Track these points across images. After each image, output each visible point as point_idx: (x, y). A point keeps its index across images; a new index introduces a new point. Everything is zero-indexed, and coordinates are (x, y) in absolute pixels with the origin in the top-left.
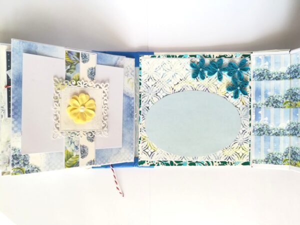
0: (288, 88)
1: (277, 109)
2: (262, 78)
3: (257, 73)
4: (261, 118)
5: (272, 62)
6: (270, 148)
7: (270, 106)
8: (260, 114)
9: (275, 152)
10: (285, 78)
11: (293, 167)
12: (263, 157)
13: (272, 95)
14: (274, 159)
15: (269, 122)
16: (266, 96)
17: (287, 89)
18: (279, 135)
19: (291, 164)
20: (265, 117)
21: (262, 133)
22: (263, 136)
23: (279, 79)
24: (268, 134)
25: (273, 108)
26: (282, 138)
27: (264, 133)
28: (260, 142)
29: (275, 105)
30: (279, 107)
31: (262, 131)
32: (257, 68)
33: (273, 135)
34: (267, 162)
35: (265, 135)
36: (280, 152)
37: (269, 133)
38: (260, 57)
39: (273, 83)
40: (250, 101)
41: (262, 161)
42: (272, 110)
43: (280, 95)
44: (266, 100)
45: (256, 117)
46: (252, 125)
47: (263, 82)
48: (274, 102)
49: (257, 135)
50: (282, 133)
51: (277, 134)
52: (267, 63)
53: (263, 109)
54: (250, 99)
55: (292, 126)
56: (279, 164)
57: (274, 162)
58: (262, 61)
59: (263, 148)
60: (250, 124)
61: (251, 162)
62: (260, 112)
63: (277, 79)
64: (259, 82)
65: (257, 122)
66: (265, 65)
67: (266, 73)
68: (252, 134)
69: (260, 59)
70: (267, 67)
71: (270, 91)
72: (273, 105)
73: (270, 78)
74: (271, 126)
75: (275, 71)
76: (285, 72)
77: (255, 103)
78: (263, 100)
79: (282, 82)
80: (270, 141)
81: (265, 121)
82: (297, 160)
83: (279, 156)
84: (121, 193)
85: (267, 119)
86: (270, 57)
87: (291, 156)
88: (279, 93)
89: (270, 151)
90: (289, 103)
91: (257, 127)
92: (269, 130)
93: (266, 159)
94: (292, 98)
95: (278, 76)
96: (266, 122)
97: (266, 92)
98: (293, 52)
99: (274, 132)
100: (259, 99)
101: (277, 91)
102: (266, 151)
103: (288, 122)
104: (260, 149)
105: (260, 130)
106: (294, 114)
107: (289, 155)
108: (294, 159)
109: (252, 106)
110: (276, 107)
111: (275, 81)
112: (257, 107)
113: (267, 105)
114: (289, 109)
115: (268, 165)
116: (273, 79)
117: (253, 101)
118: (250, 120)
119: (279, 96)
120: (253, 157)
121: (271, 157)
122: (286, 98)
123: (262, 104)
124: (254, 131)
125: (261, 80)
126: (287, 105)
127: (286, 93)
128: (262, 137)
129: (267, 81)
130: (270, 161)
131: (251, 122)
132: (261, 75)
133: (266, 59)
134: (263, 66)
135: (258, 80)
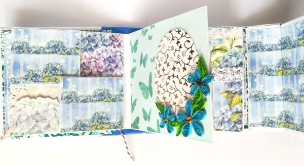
0: (280, 58)
1: (271, 77)
2: (256, 49)
3: (252, 45)
4: (257, 85)
5: (265, 35)
6: (265, 112)
7: (264, 75)
8: (256, 82)
9: (271, 115)
10: (277, 49)
11: (287, 129)
12: (260, 121)
13: (266, 64)
14: (270, 123)
15: (264, 88)
16: (260, 65)
18: (273, 100)
19: (285, 126)
20: (260, 85)
21: (258, 99)
22: (259, 101)
23: (271, 50)
24: (263, 100)
26: (276, 103)
27: (260, 99)
28: (256, 107)
29: (268, 73)
30: (273, 75)
31: (258, 97)
32: (251, 40)
33: (268, 100)
34: (263, 125)
35: (261, 101)
36: (274, 116)
37: (265, 99)
38: (254, 31)
39: (267, 54)
40: (247, 70)
41: (259, 124)
42: (267, 77)
43: (273, 64)
44: (261, 69)
45: (252, 84)
46: (249, 92)
47: (257, 53)
48: (268, 71)
49: (254, 100)
50: (276, 98)
51: (271, 100)
52: (260, 36)
53: (258, 77)
54: (246, 68)
55: (285, 92)
56: (274, 127)
57: (270, 125)
58: (256, 34)
59: (259, 112)
60: (247, 91)
61: (249, 125)
62: (255, 80)
64: (254, 53)
65: (253, 89)
66: (258, 38)
67: (259, 45)
68: (249, 100)
69: (254, 33)
70: (260, 40)
71: (264, 61)
72: (266, 73)
73: (263, 49)
74: (266, 92)
75: (268, 43)
76: (277, 43)
77: (251, 72)
78: (258, 69)
79: (274, 53)
80: (265, 106)
81: (260, 87)
82: (289, 123)
83: (274, 120)
84: (131, 158)
85: (262, 86)
86: (263, 31)
87: (285, 120)
89: (265, 115)
90: (281, 71)
91: (253, 94)
92: (265, 96)
93: (263, 122)
94: (283, 67)
95: (270, 47)
96: (261, 89)
97: (260, 62)
98: (283, 25)
99: (268, 97)
100: (254, 68)
101: (270, 61)
102: (262, 115)
103: (281, 88)
104: (256, 114)
105: (256, 96)
106: (285, 81)
107: (284, 118)
108: (287, 122)
109: (248, 75)
110: (269, 75)
111: (268, 52)
112: (253, 76)
113: (262, 74)
114: (281, 77)
115: (264, 127)
116: (266, 50)
117: (249, 71)
118: (247, 87)
119: (272, 66)
120: (251, 121)
121: (267, 120)
122: (279, 67)
123: (257, 73)
124: (250, 97)
125: (255, 51)
126: (280, 73)
127: (278, 62)
128: (259, 103)
129: (261, 52)
130: (266, 124)
131: (248, 89)
132: (255, 47)
133: (260, 32)
134: (257, 38)
135: (252, 52)
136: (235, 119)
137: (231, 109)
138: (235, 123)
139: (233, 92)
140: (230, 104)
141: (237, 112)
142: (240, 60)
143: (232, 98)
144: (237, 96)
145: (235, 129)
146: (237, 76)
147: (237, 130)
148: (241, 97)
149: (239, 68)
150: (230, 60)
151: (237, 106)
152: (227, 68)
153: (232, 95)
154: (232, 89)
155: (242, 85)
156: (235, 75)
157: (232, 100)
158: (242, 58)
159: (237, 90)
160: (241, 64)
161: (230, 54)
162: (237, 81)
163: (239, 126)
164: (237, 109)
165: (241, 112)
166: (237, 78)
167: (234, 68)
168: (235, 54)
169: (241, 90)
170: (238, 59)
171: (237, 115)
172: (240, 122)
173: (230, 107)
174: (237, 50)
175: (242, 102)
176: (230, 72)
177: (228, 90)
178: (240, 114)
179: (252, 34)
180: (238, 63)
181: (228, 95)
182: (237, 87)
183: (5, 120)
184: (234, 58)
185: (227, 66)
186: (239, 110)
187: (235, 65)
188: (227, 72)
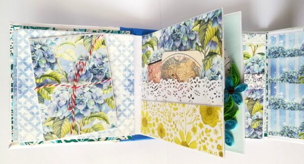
1: (292, 84)
2: (277, 55)
3: (273, 50)
4: (277, 92)
5: (287, 39)
6: (285, 121)
7: (285, 82)
8: (275, 89)
9: (291, 125)
10: (300, 55)
12: (279, 130)
13: (287, 71)
14: (289, 133)
15: (284, 96)
16: (281, 72)
17: (302, 65)
18: (294, 109)
20: (280, 92)
21: (277, 107)
22: (279, 110)
23: (294, 56)
24: (283, 108)
25: (288, 83)
26: (297, 112)
27: (279, 107)
28: (276, 115)
29: (289, 80)
30: (294, 83)
31: (278, 105)
32: (272, 46)
33: (288, 109)
34: (282, 135)
35: (280, 109)
36: (295, 126)
37: (285, 108)
38: (275, 36)
39: (288, 60)
40: (267, 77)
41: (278, 133)
42: (287, 85)
44: (281, 76)
45: (271, 91)
47: (278, 60)
48: (289, 78)
49: (273, 108)
50: (297, 107)
51: (292, 109)
52: (282, 41)
53: (278, 84)
54: (267, 75)
56: (294, 138)
57: (290, 135)
58: (277, 39)
59: (278, 121)
60: (267, 98)
61: (268, 134)
62: (275, 87)
63: (292, 55)
64: (275, 59)
65: (272, 97)
66: (280, 43)
67: (280, 51)
68: (269, 107)
69: (275, 38)
70: (281, 45)
71: (285, 67)
72: (287, 80)
73: (284, 55)
74: (287, 101)
75: (290, 49)
76: (300, 48)
77: (271, 79)
78: (278, 76)
79: (296, 59)
80: (285, 114)
81: (280, 95)
83: (295, 130)
85: (282, 93)
86: (284, 36)
88: (293, 69)
89: (285, 124)
91: (273, 101)
92: (285, 104)
93: (282, 131)
95: (292, 52)
96: (282, 97)
97: (281, 68)
99: (289, 106)
100: (274, 75)
101: (292, 67)
102: (281, 124)
104: (275, 122)
105: (276, 104)
109: (268, 82)
110: (290, 82)
111: (290, 58)
112: (272, 83)
113: (282, 81)
115: (283, 137)
116: (288, 56)
117: (269, 77)
118: (267, 94)
119: (294, 72)
120: (270, 130)
121: (286, 130)
122: (301, 74)
123: (278, 80)
124: (270, 105)
125: (276, 57)
126: (302, 80)
127: (300, 69)
128: (278, 111)
129: (282, 58)
130: (285, 134)
131: (268, 96)
132: (276, 53)
133: (281, 37)
134: (278, 44)
135: (273, 57)
136: (255, 126)
137: (251, 116)
138: (255, 130)
139: (255, 99)
140: (251, 111)
141: (258, 120)
142: (262, 67)
143: (253, 105)
144: (257, 103)
145: (255, 136)
146: (259, 83)
147: (257, 138)
148: (261, 104)
149: (261, 75)
150: (252, 67)
151: (258, 113)
152: (248, 75)
153: (253, 102)
154: (253, 96)
155: (263, 93)
156: (257, 82)
157: (253, 107)
158: (264, 65)
159: (258, 98)
160: (263, 71)
161: (253, 61)
162: (258, 88)
163: (259, 133)
164: (258, 117)
165: (262, 119)
166: (258, 85)
167: (256, 75)
168: (258, 62)
169: (262, 97)
170: (260, 66)
171: (257, 122)
172: (260, 129)
173: (251, 114)
174: (260, 57)
175: (262, 109)
176: (252, 79)
177: (249, 97)
178: (261, 121)
179: (273, 39)
180: (260, 70)
181: (249, 102)
182: (258, 94)
183: (13, 125)
184: (256, 66)
185: (249, 73)
186: (260, 117)
187: (257, 72)
188: (249, 79)
